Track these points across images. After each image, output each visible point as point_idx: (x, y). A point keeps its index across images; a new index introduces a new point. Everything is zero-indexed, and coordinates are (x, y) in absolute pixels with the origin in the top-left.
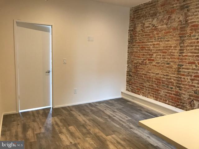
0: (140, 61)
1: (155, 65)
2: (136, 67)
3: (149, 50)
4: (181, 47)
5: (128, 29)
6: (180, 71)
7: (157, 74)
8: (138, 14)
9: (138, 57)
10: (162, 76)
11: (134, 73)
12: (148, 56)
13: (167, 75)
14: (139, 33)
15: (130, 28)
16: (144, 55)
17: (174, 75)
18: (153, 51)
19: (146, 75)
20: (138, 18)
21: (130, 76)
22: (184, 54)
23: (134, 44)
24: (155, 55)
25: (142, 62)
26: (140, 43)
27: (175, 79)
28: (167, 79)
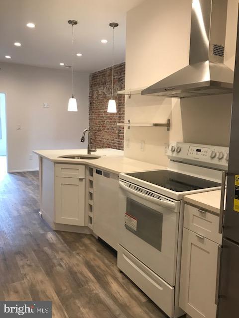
0: (97, 128)
1: (106, 131)
2: (95, 134)
3: (102, 117)
4: (119, 114)
5: (88, 95)
6: (119, 136)
7: (108, 139)
8: (94, 81)
9: (96, 124)
10: (110, 141)
11: (93, 140)
12: (102, 123)
13: (113, 140)
14: (96, 100)
15: (90, 94)
16: (99, 122)
17: (117, 140)
18: (105, 118)
19: (101, 141)
20: (95, 85)
21: (91, 143)
22: (121, 121)
23: (93, 111)
24: (106, 121)
25: (99, 128)
26: (96, 110)
27: (118, 142)
28: (114, 143)
